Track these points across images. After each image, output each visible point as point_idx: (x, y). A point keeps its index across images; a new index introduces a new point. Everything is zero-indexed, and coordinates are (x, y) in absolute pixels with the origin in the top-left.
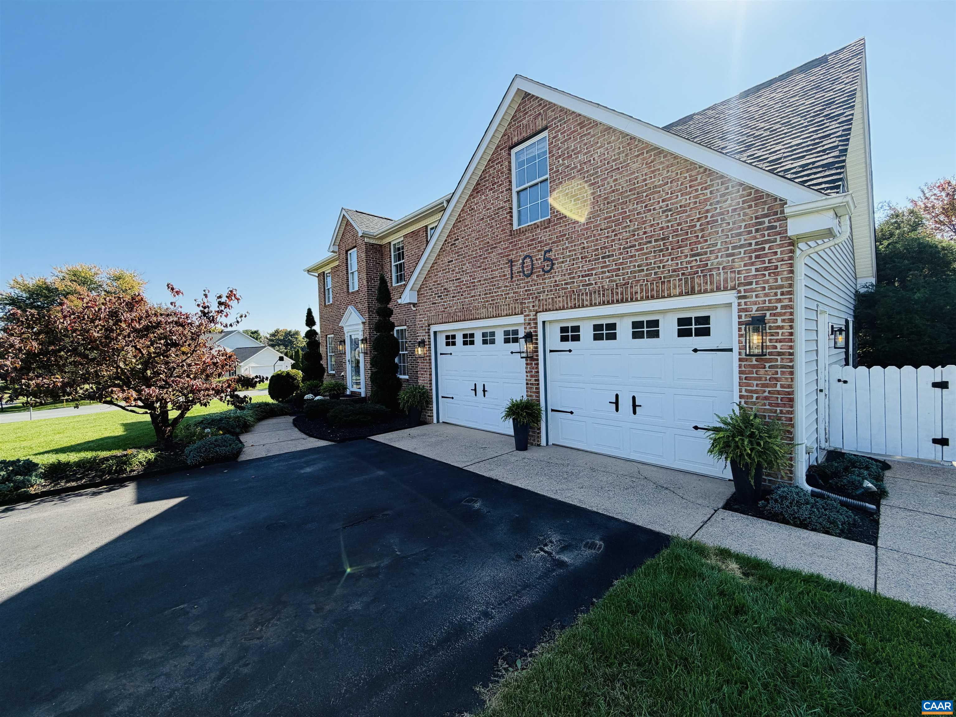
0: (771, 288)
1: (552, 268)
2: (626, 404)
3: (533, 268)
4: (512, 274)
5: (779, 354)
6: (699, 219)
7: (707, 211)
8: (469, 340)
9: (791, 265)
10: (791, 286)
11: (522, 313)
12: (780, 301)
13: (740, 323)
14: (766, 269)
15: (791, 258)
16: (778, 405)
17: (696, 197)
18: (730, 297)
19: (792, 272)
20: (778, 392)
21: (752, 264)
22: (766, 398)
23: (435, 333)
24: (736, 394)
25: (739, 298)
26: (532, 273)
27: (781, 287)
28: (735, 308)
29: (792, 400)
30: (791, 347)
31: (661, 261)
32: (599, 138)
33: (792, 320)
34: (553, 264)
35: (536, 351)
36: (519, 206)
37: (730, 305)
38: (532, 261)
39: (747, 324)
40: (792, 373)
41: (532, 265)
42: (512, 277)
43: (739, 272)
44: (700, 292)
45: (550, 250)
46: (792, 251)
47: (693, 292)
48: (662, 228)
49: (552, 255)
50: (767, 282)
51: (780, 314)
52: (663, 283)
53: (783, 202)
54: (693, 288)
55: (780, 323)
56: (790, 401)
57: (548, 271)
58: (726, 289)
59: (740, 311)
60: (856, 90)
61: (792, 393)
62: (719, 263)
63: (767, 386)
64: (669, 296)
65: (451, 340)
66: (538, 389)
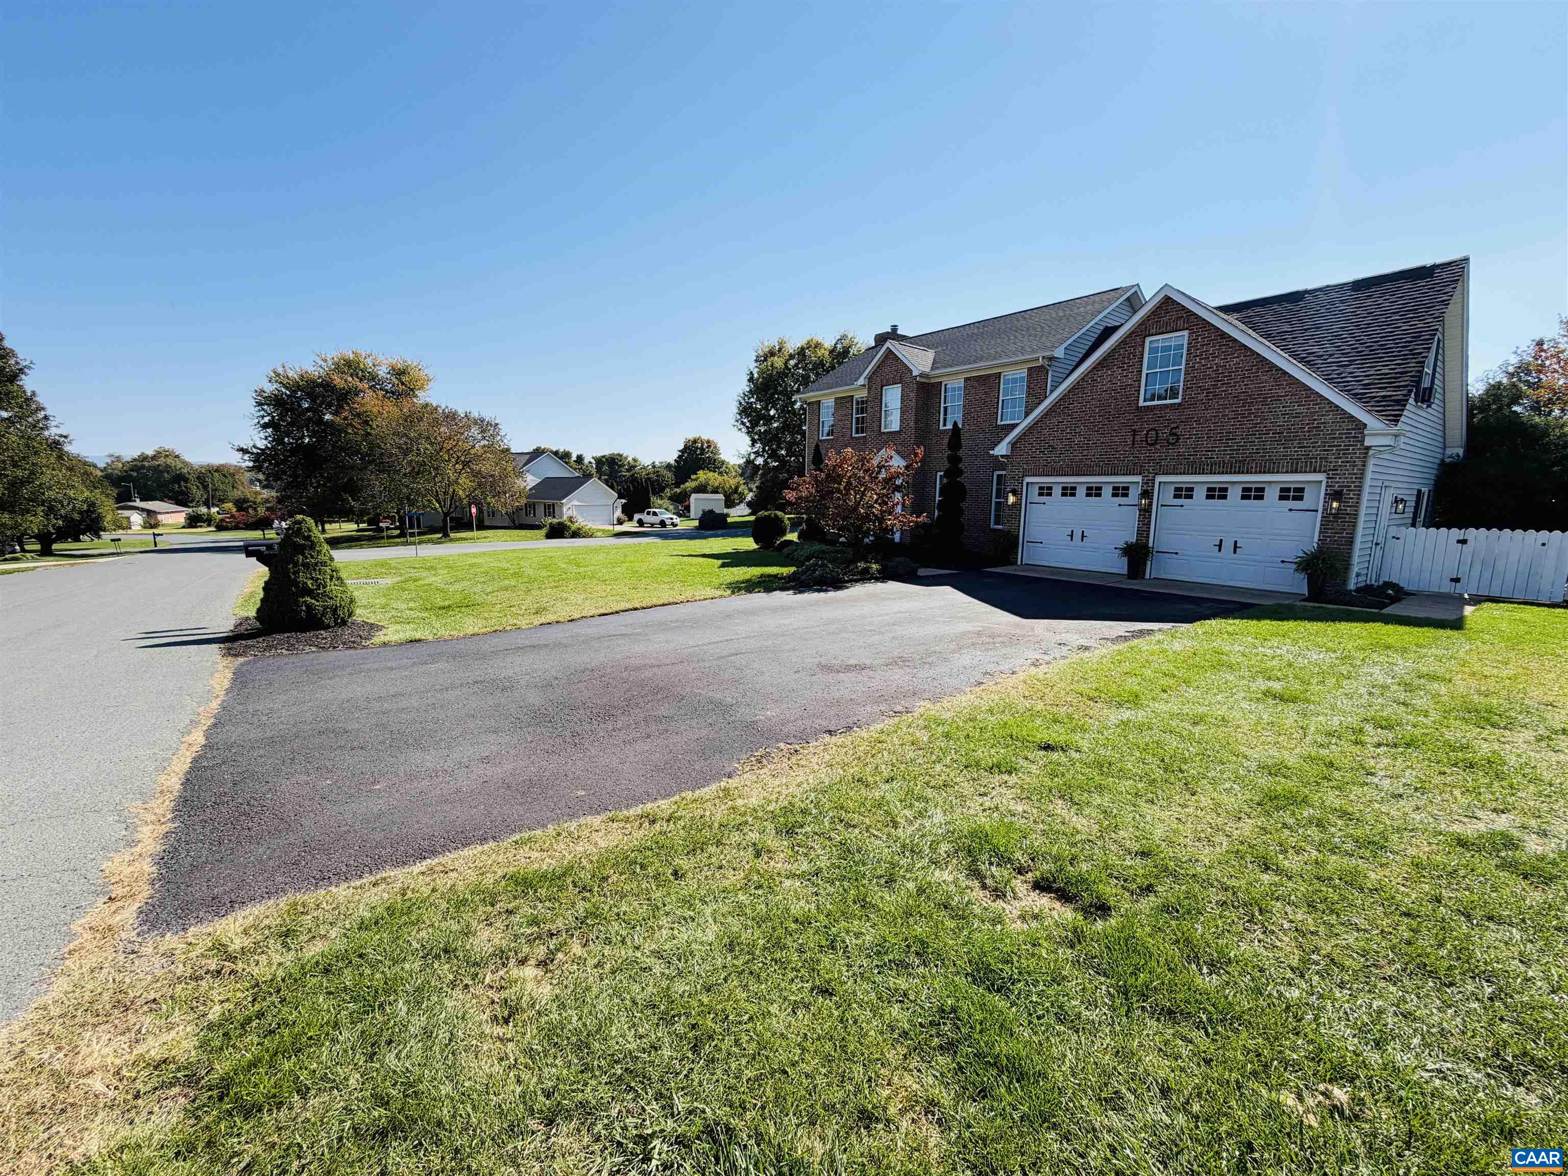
0: (1349, 474)
1: (1177, 441)
2: (1228, 545)
3: (1156, 440)
4: (1134, 441)
5: (1348, 514)
6: (1308, 424)
7: (1315, 420)
8: (1070, 492)
9: (1364, 462)
10: (1362, 474)
11: (1140, 474)
12: (1353, 482)
13: (1326, 494)
14: (1348, 462)
15: (1365, 457)
16: (1342, 545)
17: (1308, 409)
18: (1321, 477)
19: (1364, 466)
20: (1344, 537)
21: (1340, 458)
22: (1335, 541)
23: (1028, 484)
24: (1316, 539)
25: (1328, 478)
26: (1156, 443)
27: (1355, 474)
28: (1324, 484)
29: (1352, 542)
30: (1356, 511)
31: (1275, 448)
32: (1237, 350)
33: (1359, 495)
34: (1178, 439)
35: (1150, 504)
36: (1146, 386)
37: (1321, 482)
38: (1157, 434)
39: (1330, 495)
40: (1354, 526)
41: (1157, 436)
42: (1133, 444)
43: (1330, 462)
44: (1301, 472)
45: (1177, 427)
46: (1366, 453)
47: (1296, 472)
48: (1279, 426)
49: (1178, 431)
50: (1348, 470)
51: (1352, 490)
52: (1274, 463)
53: (1365, 425)
54: (1297, 469)
55: (1351, 496)
56: (1351, 542)
57: (1172, 444)
58: (1320, 472)
59: (1327, 486)
60: (1437, 330)
61: (1352, 538)
62: (1318, 455)
63: (1336, 533)
64: (1278, 472)
65: (1046, 491)
66: (1148, 534)
